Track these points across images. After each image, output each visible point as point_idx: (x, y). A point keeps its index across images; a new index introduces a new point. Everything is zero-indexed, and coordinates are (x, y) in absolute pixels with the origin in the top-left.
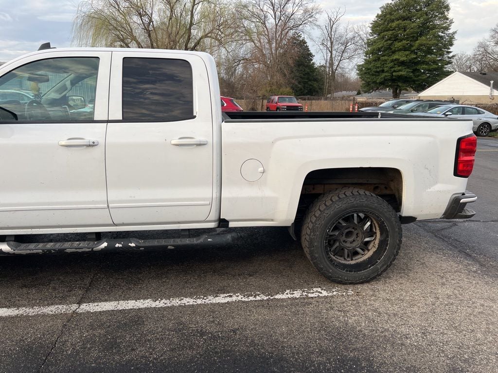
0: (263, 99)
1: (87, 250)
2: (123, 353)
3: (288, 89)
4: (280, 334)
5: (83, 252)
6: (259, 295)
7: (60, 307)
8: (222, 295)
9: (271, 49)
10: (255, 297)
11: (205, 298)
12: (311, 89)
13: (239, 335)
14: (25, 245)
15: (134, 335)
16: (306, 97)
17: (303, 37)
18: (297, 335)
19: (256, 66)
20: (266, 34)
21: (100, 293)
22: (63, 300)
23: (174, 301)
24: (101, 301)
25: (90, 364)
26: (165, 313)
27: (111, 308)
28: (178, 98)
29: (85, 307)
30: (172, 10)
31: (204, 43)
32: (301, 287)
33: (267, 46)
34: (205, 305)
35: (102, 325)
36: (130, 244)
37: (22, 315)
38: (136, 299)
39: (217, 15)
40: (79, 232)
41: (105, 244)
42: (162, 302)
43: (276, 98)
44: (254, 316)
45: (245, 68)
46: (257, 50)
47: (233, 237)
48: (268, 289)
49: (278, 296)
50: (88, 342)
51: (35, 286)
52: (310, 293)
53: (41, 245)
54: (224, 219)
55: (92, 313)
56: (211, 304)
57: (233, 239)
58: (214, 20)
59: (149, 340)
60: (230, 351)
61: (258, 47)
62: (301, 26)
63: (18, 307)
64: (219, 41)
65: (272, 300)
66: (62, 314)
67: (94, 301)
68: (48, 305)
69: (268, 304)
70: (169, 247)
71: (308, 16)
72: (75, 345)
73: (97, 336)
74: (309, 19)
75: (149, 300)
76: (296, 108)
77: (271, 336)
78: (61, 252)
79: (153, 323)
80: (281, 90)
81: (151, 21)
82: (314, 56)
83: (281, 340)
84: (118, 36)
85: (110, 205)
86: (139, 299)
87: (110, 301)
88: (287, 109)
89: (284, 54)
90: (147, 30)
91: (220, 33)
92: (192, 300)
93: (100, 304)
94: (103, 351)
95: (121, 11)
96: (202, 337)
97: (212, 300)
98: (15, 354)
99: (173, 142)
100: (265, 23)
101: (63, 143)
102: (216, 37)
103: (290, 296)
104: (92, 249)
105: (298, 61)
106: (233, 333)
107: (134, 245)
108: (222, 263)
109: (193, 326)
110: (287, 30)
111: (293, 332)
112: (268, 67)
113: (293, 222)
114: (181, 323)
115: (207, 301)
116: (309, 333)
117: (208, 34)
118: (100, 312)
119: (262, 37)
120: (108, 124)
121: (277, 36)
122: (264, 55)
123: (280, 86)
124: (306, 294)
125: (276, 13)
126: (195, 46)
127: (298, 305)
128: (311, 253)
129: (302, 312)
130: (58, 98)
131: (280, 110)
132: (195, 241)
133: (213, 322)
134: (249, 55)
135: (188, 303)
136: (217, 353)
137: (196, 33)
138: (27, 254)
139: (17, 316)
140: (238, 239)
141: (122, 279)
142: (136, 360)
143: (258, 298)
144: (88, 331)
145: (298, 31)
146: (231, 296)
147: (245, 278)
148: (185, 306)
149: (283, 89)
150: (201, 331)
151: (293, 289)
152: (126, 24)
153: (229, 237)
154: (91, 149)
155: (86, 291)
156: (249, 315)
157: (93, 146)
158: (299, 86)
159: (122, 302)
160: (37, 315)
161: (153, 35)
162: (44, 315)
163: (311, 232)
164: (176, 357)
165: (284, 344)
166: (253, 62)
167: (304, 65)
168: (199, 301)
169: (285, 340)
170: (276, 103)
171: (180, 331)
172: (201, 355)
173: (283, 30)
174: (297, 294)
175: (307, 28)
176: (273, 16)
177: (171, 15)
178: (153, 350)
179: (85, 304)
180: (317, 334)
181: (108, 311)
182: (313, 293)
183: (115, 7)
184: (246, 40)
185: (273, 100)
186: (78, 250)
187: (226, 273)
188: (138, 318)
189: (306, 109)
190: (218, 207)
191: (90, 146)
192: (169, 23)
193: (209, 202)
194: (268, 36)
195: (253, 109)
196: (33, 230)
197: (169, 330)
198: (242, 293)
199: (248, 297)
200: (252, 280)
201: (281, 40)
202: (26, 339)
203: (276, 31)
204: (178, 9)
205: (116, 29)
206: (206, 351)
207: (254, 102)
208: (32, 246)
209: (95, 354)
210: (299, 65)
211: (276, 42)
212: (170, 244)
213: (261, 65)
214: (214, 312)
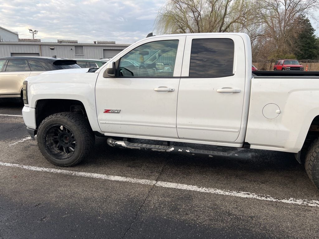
0: (272, 62)
1: (163, 151)
2: (181, 215)
3: (292, 55)
4: (286, 227)
5: (161, 152)
6: (269, 197)
7: (147, 181)
8: (243, 192)
9: (280, 27)
10: (266, 198)
11: (231, 192)
12: (310, 55)
13: (255, 221)
14: (132, 144)
15: (188, 206)
16: (307, 60)
17: (307, 16)
18: (299, 230)
19: (268, 39)
20: (277, 17)
21: (167, 177)
22: (148, 177)
23: (211, 190)
24: (168, 181)
25: (163, 216)
26: (205, 196)
27: (174, 187)
28: (212, 63)
29: (160, 184)
30: (213, 6)
31: (232, 26)
32: (302, 198)
33: (278, 25)
34: (231, 197)
35: (169, 196)
36: (186, 151)
37: (128, 182)
38: (188, 184)
39: (244, 7)
40: (159, 140)
41: (173, 149)
42: (203, 189)
43: (282, 61)
44: (266, 211)
45: (260, 41)
46: (269, 29)
47: (253, 155)
48: (276, 194)
49: (284, 201)
50: (162, 204)
51: (134, 167)
52: (310, 203)
53: (140, 145)
54: (247, 142)
55: (163, 188)
56: (235, 196)
57: (253, 157)
58: (241, 11)
59: (196, 211)
60: (249, 230)
61: (270, 26)
62: (306, 9)
63: (127, 177)
64: (243, 24)
65: (279, 202)
66: (148, 185)
67: (164, 181)
68: (141, 178)
69: (276, 204)
70: (210, 156)
71: (313, 2)
72: (155, 204)
73: (167, 202)
74: (313, 4)
75: (195, 186)
76: (298, 68)
77: (279, 227)
78: (150, 150)
79: (198, 201)
80: (286, 55)
81: (199, 14)
82: (315, 30)
83: (287, 231)
84: (179, 25)
85: (178, 126)
86: (189, 185)
87: (173, 182)
88: (291, 69)
89: (291, 30)
90: (196, 21)
91: (244, 19)
92: (222, 192)
93: (167, 183)
94: (170, 210)
95: (182, 11)
96: (230, 216)
97: (235, 194)
98: (125, 202)
99: (218, 90)
100: (277, 10)
101: (156, 89)
102: (241, 22)
103: (293, 202)
104: (166, 151)
105: (302, 35)
106: (251, 218)
107: (189, 152)
108: (242, 171)
109: (223, 208)
110: (294, 13)
111: (296, 228)
112: (277, 40)
113: (300, 150)
114: (215, 205)
115: (232, 194)
116: (308, 231)
117: (236, 20)
118: (168, 188)
119: (274, 19)
120: (181, 79)
121: (286, 18)
122: (274, 32)
123: (285, 52)
124: (307, 203)
125: (286, 1)
126: (226, 29)
127: (300, 209)
128: (313, 174)
129: (303, 215)
130: (151, 64)
131: (285, 70)
132: (226, 154)
133: (237, 208)
134: (263, 32)
135: (220, 193)
136: (239, 228)
137: (227, 20)
138: (133, 149)
139: (126, 182)
140: (256, 157)
141: (179, 170)
142: (189, 221)
143: (268, 199)
144: (162, 198)
145: (302, 13)
146: (249, 194)
147: (258, 184)
148: (218, 195)
149: (288, 55)
150: (229, 212)
151: (296, 197)
152: (184, 18)
153: (250, 155)
154: (170, 93)
155: (160, 174)
156: (262, 209)
157: (172, 91)
158: (301, 52)
159: (180, 184)
160: (136, 183)
161: (200, 24)
162: (139, 184)
163: (314, 160)
164: (213, 225)
165: (289, 235)
166: (265, 37)
167: (306, 37)
168: (227, 193)
169: (290, 232)
170: (282, 65)
171: (215, 209)
172: (229, 228)
173: (291, 13)
174: (299, 202)
175: (311, 10)
176: (284, 4)
177: (212, 10)
178: (199, 217)
179: (160, 182)
180: (315, 233)
181: (172, 188)
182: (312, 203)
183: (179, 9)
184: (262, 22)
185: (280, 62)
186: (158, 150)
187: (245, 179)
188: (190, 196)
189: (306, 69)
190: (244, 134)
191: (170, 91)
192: (210, 15)
193: (238, 130)
194: (279, 18)
195: (263, 69)
196: (137, 136)
197: (208, 207)
198: (256, 193)
199: (261, 197)
200: (263, 186)
201: (289, 20)
202: (131, 195)
203: (285, 15)
204: (217, 6)
205: (178, 21)
206: (232, 226)
207: (264, 64)
208: (136, 145)
209: (166, 211)
210: (302, 38)
211: (285, 22)
212: (211, 154)
213: (272, 39)
214: (237, 202)
